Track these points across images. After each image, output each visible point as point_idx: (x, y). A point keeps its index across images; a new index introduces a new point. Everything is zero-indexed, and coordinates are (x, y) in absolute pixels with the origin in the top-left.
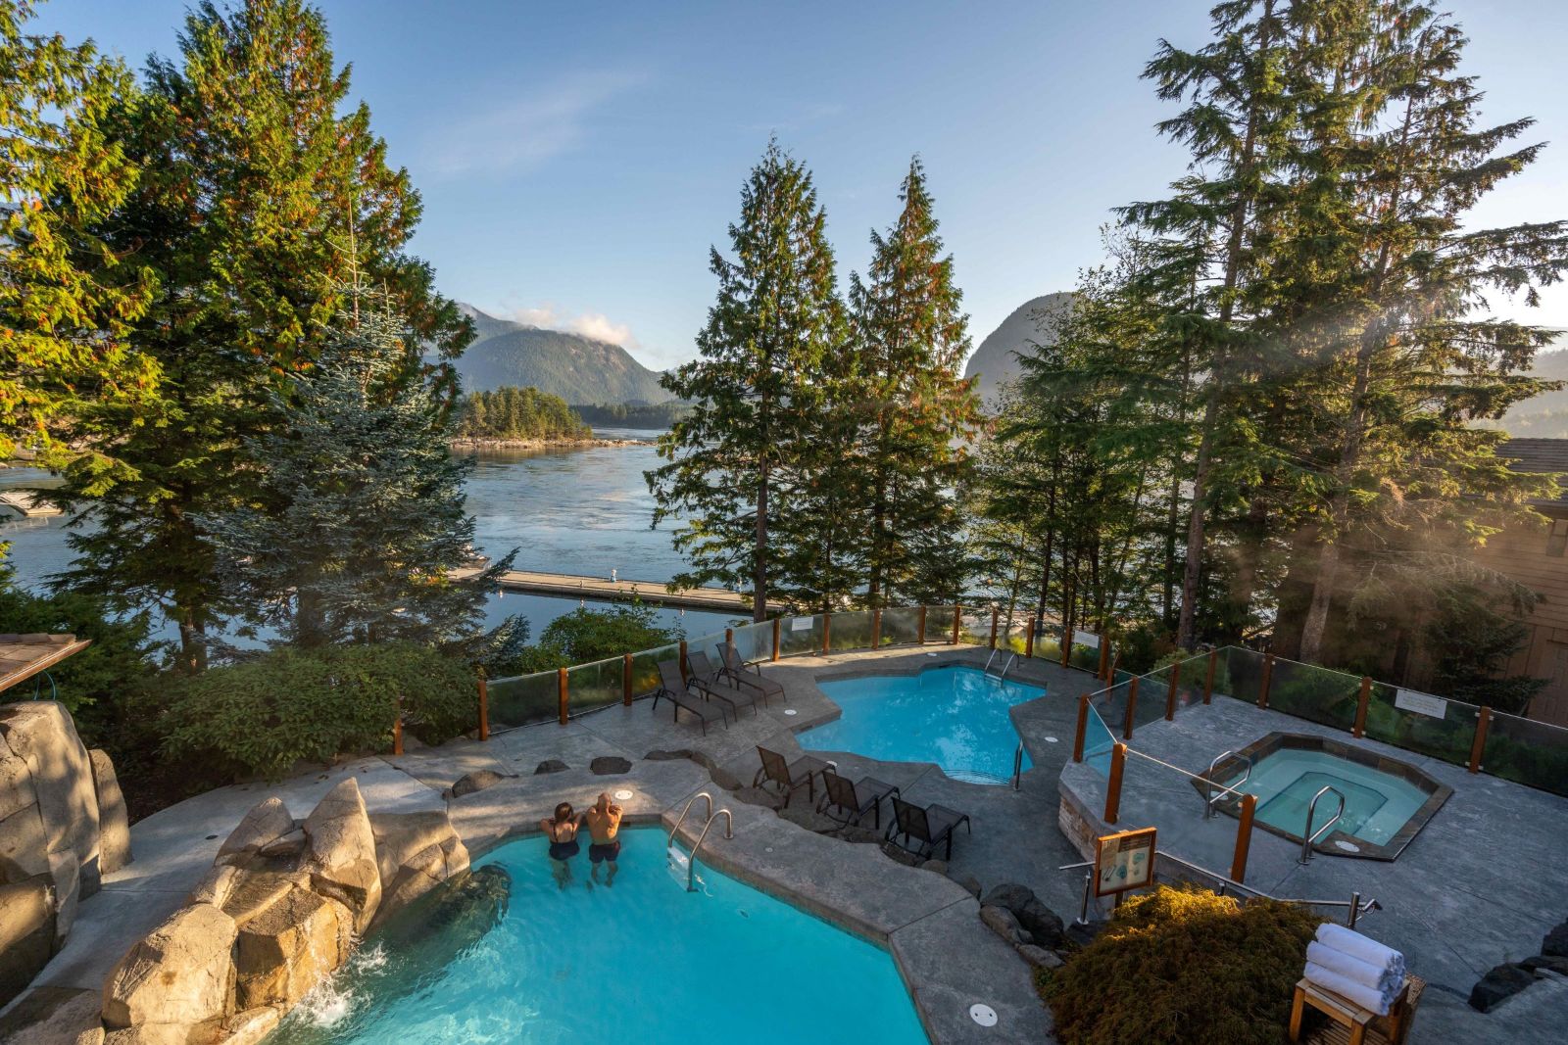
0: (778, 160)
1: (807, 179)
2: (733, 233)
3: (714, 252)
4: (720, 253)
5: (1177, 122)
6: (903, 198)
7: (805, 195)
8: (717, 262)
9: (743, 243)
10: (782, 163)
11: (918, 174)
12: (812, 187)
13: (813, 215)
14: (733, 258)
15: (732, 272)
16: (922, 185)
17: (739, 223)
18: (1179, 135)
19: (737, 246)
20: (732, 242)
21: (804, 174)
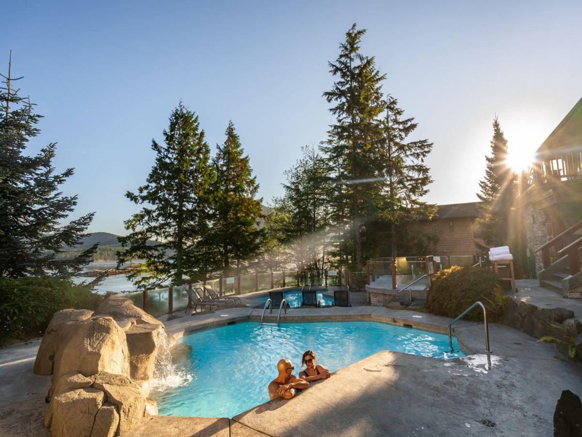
0: (183, 109)
1: (197, 118)
2: (165, 134)
3: (154, 142)
4: (157, 142)
5: (334, 109)
6: (227, 134)
7: (196, 124)
8: (155, 146)
9: (170, 138)
10: (185, 111)
11: (232, 127)
12: (198, 122)
13: (199, 132)
14: (163, 144)
15: (163, 151)
16: (234, 131)
17: (168, 130)
18: (334, 113)
19: (167, 139)
20: (164, 137)
21: (195, 117)
